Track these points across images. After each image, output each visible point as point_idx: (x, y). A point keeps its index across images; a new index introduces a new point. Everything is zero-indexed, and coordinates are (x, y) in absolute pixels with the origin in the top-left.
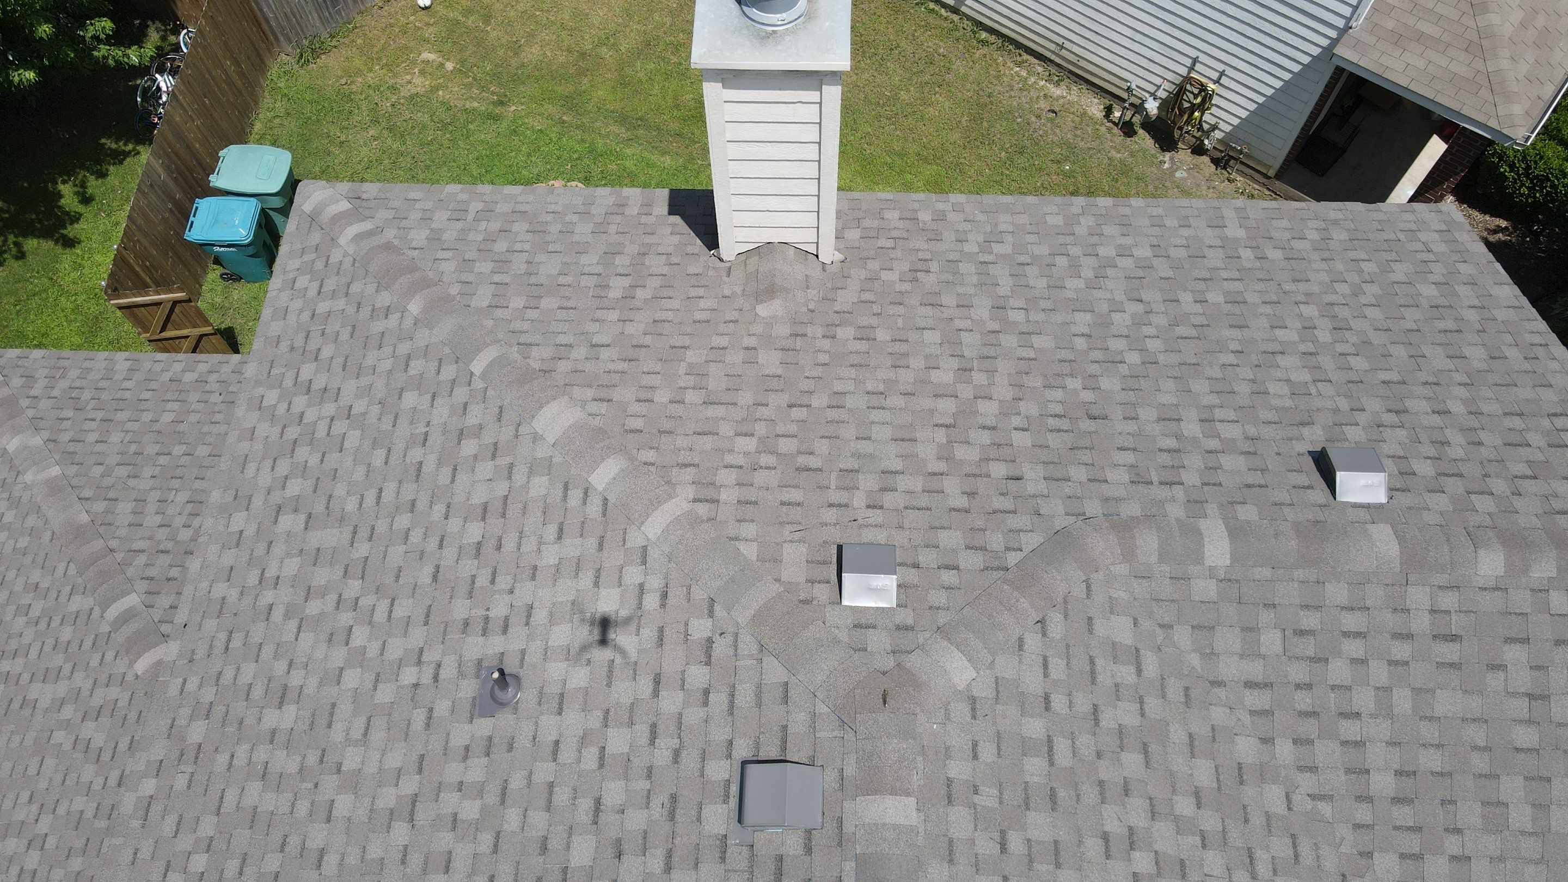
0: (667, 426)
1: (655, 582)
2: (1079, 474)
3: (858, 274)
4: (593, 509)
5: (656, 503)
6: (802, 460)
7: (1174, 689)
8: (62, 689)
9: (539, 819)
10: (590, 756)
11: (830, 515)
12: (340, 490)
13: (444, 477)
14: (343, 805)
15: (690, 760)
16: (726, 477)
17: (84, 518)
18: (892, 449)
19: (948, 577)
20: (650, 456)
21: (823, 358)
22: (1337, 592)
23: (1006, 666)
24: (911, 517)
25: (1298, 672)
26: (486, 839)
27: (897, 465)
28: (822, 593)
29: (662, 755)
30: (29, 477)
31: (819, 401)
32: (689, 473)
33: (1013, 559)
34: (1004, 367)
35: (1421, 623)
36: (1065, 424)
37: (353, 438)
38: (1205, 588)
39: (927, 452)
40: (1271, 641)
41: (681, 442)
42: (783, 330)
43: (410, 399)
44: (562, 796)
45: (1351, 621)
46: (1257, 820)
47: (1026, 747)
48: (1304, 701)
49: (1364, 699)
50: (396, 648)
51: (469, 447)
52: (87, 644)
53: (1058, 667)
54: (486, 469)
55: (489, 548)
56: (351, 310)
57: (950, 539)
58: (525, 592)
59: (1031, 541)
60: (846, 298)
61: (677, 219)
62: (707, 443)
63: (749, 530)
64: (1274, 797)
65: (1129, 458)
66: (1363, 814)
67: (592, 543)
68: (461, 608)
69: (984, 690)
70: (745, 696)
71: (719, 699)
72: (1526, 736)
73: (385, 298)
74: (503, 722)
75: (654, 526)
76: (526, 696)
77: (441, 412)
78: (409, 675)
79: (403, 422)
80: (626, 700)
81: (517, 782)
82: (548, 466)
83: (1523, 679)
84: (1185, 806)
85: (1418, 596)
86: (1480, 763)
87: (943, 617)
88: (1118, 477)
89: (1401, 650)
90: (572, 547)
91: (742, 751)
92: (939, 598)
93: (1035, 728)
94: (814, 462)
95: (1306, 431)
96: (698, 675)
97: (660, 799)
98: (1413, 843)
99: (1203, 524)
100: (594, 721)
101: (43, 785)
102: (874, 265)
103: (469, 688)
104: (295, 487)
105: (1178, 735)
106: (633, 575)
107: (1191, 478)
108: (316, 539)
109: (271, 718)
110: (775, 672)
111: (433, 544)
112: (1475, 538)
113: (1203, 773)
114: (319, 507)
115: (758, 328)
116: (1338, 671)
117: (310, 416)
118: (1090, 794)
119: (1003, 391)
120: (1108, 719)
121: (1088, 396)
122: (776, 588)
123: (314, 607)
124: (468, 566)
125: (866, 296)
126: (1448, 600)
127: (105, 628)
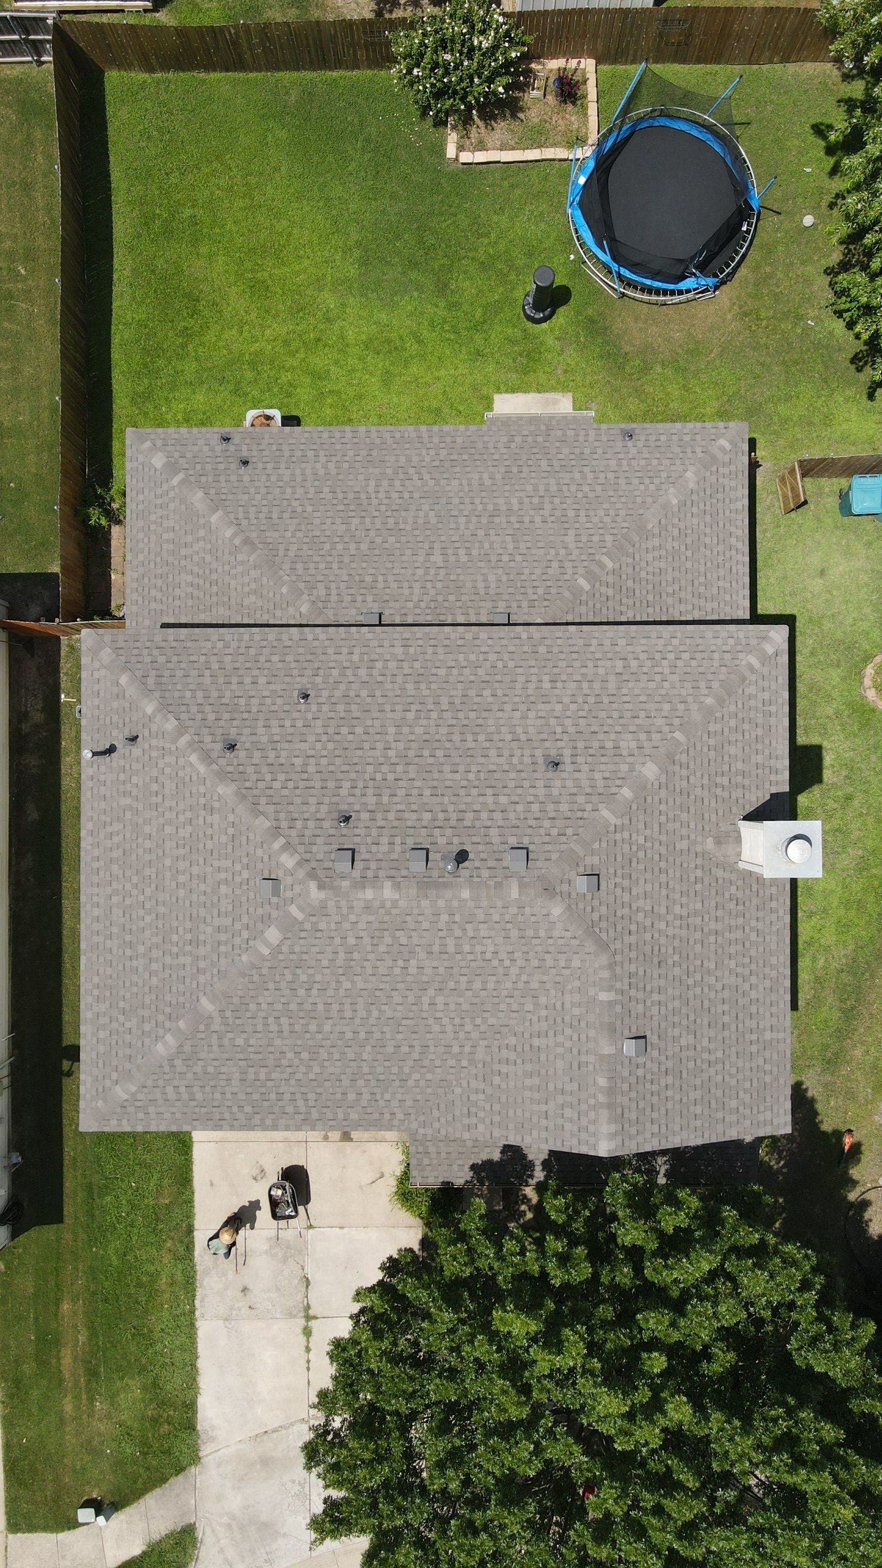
0: (649, 811)
1: (586, 815)
2: (633, 955)
3: (734, 877)
4: (614, 790)
5: (614, 813)
6: (635, 860)
7: (558, 979)
8: (572, 545)
9: (512, 784)
10: (531, 799)
11: (612, 871)
12: (631, 685)
13: (632, 729)
14: (517, 714)
15: (529, 831)
16: (626, 835)
17: (650, 526)
18: (641, 891)
19: (589, 909)
20: (634, 807)
21: (685, 865)
22: (592, 1033)
23: (559, 926)
24: (612, 898)
25: (567, 1019)
26: (506, 767)
27: (634, 892)
28: (581, 870)
29: (532, 822)
30: (672, 490)
31: (663, 864)
32: (627, 822)
33: (597, 930)
34: (684, 933)
35: (583, 1058)
36: (656, 952)
37: (652, 685)
38: (592, 991)
39: (641, 903)
40: (576, 1011)
41: (641, 817)
42: (699, 849)
43: (666, 707)
44: (519, 791)
45: (583, 1037)
46: (522, 1000)
47: (536, 930)
48: (559, 1020)
49: (560, 1039)
50: (568, 722)
51: (643, 736)
52: (591, 551)
53: (561, 942)
54: (633, 745)
55: (603, 751)
56: (712, 670)
57: (604, 909)
58: (585, 768)
59: (604, 936)
60: (720, 873)
61: (768, 797)
62: (641, 826)
63: (604, 844)
64: (529, 1007)
65: (641, 973)
66: (527, 1035)
67: (601, 790)
68: (581, 745)
69: (551, 918)
70: (548, 847)
71: (547, 839)
72: (551, 1087)
73: (715, 685)
74: (542, 767)
75: (605, 813)
76: (550, 775)
77: (659, 722)
78: (559, 729)
79: (657, 706)
80: (548, 809)
81: (523, 775)
82: (632, 770)
83: (568, 1087)
84: (524, 978)
85: (591, 1058)
86: (543, 1072)
87: (574, 907)
88: (633, 968)
89: (575, 1051)
90: (600, 783)
91: (531, 847)
92: (581, 906)
93: (542, 933)
94: (634, 864)
95: (656, 1037)
96: (554, 832)
97: (518, 823)
98: (519, 1049)
99: (613, 993)
100: (542, 799)
101: (533, 552)
102: (740, 883)
103: (553, 753)
104: (634, 664)
105: (545, 978)
106: (589, 807)
107: (633, 992)
108: (612, 678)
109: (546, 678)
110: (555, 856)
111: (606, 729)
112: (610, 1078)
113: (534, 985)
114: (625, 677)
115: (699, 839)
116: (568, 1031)
117: (665, 663)
118: (525, 949)
119: (670, 931)
120: (547, 956)
121: (670, 962)
122: (582, 855)
123: (585, 685)
124: (596, 745)
125: (720, 881)
126: (591, 1068)
127: (597, 557)
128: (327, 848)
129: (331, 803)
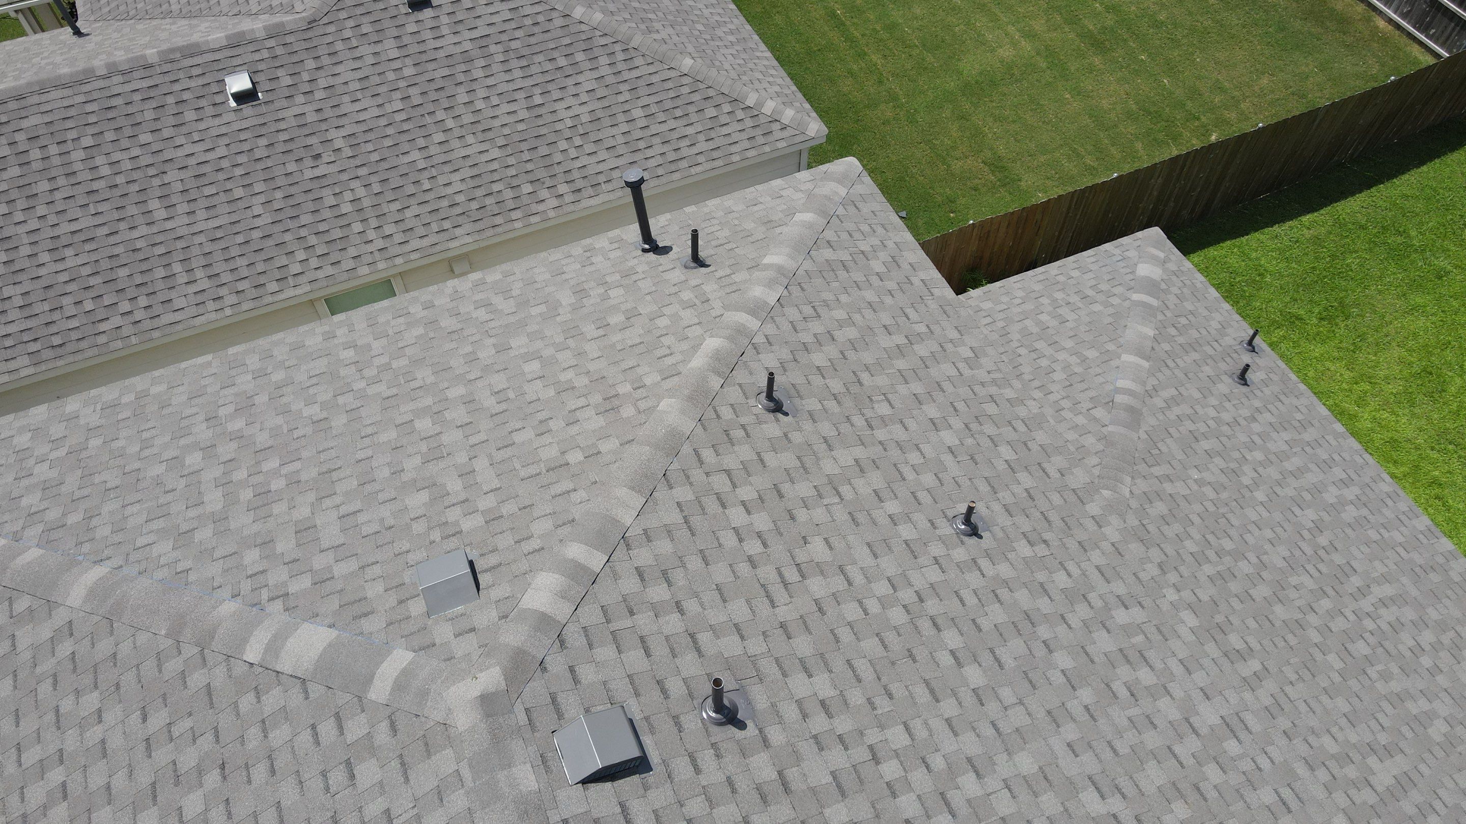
128: (621, 688)
129: (753, 660)
